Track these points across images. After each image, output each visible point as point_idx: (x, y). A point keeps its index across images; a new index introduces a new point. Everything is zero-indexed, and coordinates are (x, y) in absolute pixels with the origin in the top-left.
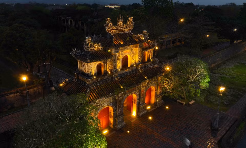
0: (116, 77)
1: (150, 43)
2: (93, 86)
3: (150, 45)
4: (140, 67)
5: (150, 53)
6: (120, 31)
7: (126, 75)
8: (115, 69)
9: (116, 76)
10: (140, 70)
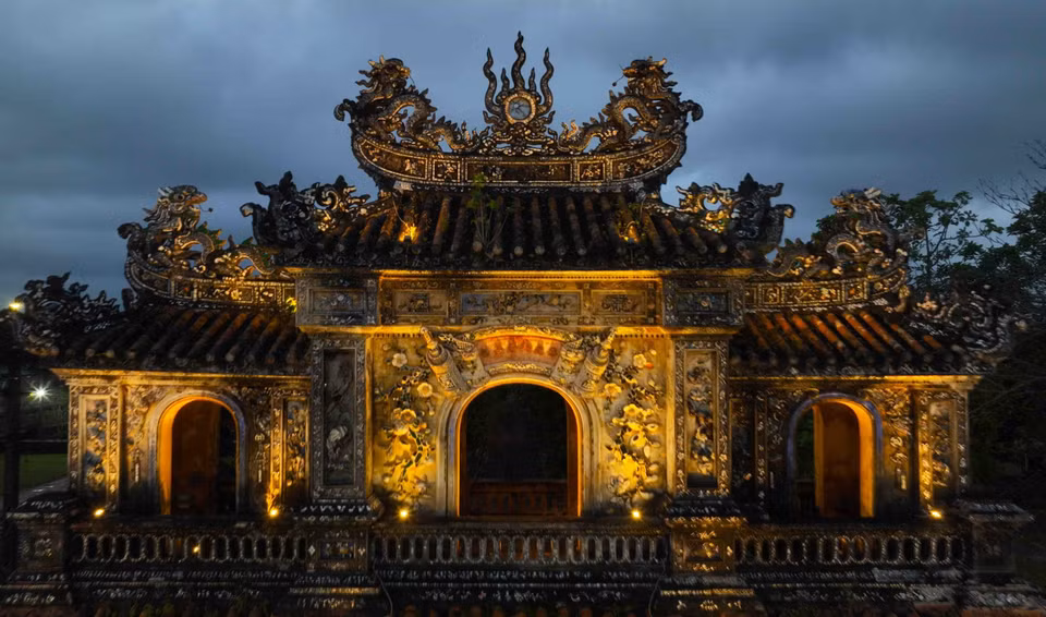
0: (343, 578)
1: (921, 319)
2: (45, 593)
3: (918, 335)
4: (716, 559)
5: (914, 428)
6: (519, 174)
7: (490, 591)
8: (337, 491)
9: (336, 566)
10: (699, 586)
